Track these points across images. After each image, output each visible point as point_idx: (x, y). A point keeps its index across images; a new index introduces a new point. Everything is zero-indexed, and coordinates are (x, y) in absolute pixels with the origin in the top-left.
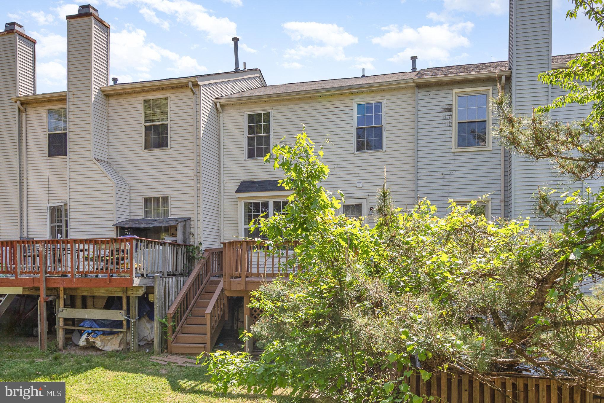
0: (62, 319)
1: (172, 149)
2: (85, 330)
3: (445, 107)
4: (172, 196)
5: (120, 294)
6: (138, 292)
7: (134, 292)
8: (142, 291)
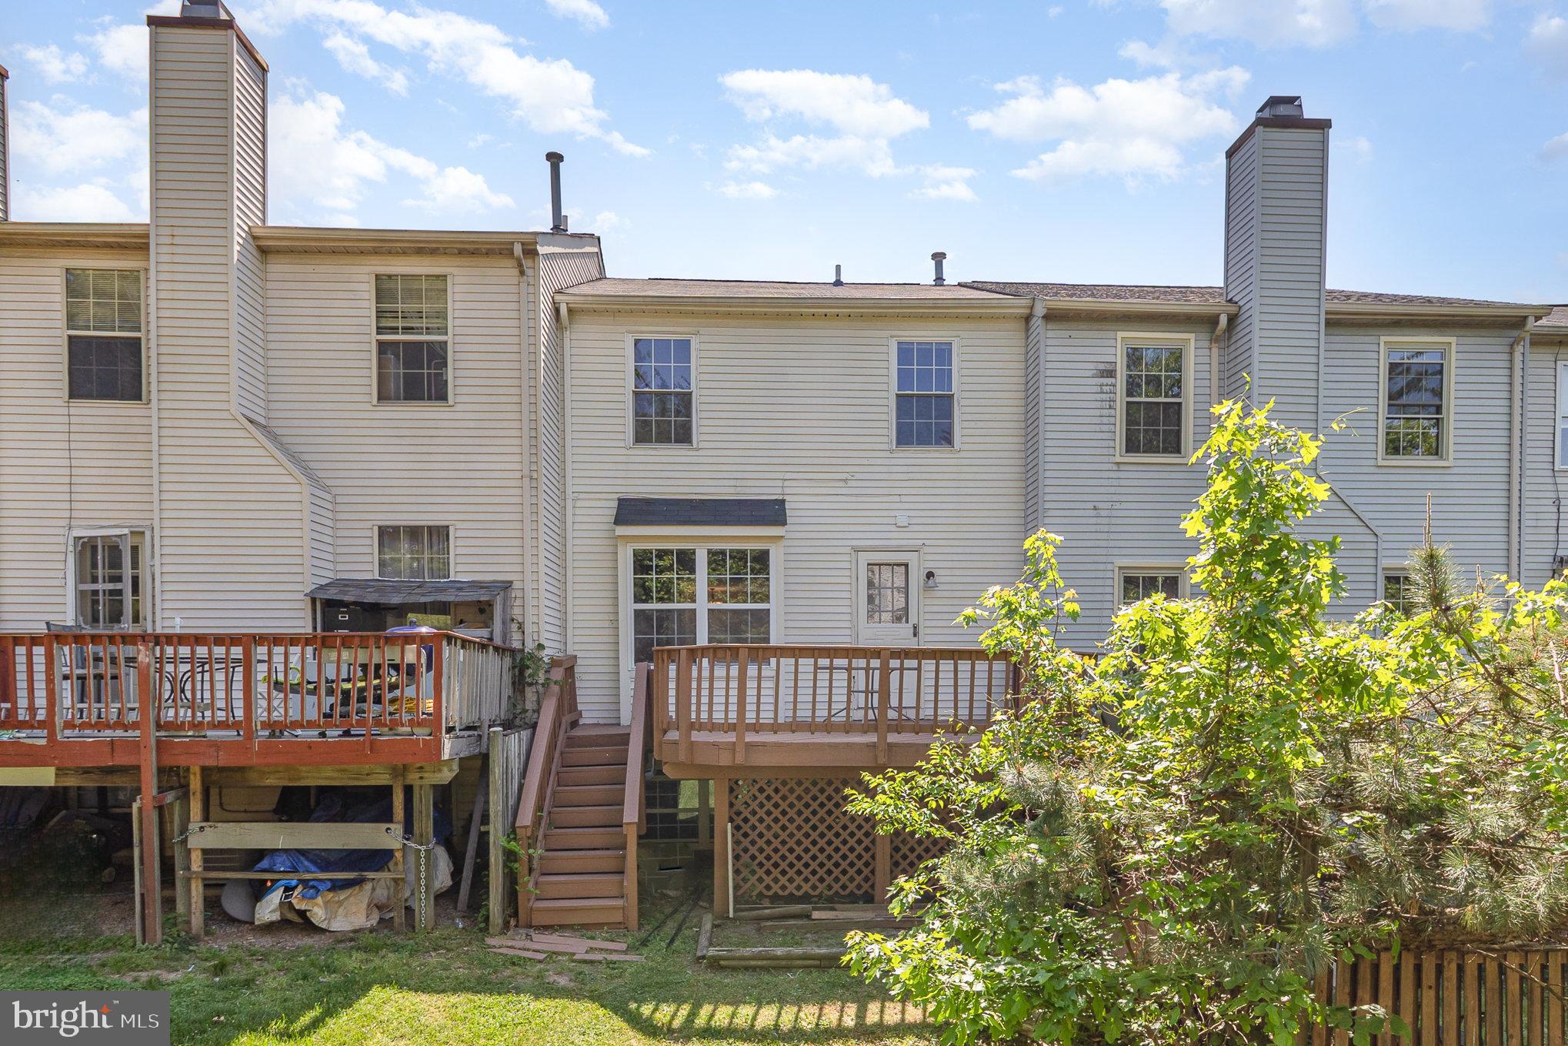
0: (199, 853)
1: (458, 407)
2: (274, 881)
3: (1102, 367)
4: (459, 525)
5: (382, 779)
6: (436, 775)
7: (426, 775)
8: (451, 770)
